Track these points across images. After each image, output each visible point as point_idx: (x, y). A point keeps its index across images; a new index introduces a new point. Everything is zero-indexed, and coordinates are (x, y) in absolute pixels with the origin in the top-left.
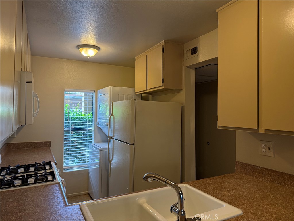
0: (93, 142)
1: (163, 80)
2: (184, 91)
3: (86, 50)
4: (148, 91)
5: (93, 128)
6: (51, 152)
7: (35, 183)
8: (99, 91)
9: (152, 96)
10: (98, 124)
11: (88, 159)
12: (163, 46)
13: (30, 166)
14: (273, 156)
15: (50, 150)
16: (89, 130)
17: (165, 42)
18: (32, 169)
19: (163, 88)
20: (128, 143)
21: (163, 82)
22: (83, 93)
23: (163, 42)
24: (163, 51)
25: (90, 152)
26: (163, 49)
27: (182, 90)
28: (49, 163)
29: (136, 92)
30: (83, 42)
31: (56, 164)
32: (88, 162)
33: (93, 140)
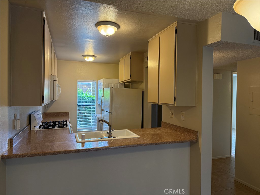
0: (95, 114)
1: (130, 75)
2: (144, 82)
3: (88, 58)
4: (125, 81)
5: (95, 105)
6: (69, 118)
7: (58, 128)
8: (98, 81)
9: (131, 84)
10: (98, 102)
11: (92, 124)
12: (131, 55)
13: (56, 122)
14: (173, 117)
15: (68, 117)
16: (93, 106)
17: (132, 53)
18: (57, 124)
19: (130, 80)
20: (109, 112)
21: (130, 77)
22: (92, 82)
23: (130, 53)
24: (131, 59)
25: (94, 120)
26: (131, 57)
27: (143, 81)
28: (66, 121)
29: (120, 82)
30: (86, 54)
31: (70, 122)
32: (92, 126)
33: (95, 113)
